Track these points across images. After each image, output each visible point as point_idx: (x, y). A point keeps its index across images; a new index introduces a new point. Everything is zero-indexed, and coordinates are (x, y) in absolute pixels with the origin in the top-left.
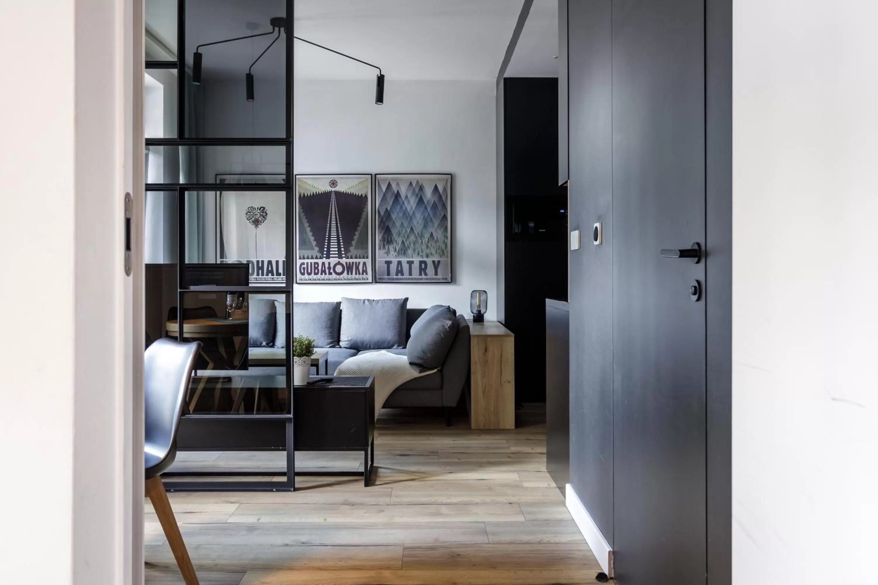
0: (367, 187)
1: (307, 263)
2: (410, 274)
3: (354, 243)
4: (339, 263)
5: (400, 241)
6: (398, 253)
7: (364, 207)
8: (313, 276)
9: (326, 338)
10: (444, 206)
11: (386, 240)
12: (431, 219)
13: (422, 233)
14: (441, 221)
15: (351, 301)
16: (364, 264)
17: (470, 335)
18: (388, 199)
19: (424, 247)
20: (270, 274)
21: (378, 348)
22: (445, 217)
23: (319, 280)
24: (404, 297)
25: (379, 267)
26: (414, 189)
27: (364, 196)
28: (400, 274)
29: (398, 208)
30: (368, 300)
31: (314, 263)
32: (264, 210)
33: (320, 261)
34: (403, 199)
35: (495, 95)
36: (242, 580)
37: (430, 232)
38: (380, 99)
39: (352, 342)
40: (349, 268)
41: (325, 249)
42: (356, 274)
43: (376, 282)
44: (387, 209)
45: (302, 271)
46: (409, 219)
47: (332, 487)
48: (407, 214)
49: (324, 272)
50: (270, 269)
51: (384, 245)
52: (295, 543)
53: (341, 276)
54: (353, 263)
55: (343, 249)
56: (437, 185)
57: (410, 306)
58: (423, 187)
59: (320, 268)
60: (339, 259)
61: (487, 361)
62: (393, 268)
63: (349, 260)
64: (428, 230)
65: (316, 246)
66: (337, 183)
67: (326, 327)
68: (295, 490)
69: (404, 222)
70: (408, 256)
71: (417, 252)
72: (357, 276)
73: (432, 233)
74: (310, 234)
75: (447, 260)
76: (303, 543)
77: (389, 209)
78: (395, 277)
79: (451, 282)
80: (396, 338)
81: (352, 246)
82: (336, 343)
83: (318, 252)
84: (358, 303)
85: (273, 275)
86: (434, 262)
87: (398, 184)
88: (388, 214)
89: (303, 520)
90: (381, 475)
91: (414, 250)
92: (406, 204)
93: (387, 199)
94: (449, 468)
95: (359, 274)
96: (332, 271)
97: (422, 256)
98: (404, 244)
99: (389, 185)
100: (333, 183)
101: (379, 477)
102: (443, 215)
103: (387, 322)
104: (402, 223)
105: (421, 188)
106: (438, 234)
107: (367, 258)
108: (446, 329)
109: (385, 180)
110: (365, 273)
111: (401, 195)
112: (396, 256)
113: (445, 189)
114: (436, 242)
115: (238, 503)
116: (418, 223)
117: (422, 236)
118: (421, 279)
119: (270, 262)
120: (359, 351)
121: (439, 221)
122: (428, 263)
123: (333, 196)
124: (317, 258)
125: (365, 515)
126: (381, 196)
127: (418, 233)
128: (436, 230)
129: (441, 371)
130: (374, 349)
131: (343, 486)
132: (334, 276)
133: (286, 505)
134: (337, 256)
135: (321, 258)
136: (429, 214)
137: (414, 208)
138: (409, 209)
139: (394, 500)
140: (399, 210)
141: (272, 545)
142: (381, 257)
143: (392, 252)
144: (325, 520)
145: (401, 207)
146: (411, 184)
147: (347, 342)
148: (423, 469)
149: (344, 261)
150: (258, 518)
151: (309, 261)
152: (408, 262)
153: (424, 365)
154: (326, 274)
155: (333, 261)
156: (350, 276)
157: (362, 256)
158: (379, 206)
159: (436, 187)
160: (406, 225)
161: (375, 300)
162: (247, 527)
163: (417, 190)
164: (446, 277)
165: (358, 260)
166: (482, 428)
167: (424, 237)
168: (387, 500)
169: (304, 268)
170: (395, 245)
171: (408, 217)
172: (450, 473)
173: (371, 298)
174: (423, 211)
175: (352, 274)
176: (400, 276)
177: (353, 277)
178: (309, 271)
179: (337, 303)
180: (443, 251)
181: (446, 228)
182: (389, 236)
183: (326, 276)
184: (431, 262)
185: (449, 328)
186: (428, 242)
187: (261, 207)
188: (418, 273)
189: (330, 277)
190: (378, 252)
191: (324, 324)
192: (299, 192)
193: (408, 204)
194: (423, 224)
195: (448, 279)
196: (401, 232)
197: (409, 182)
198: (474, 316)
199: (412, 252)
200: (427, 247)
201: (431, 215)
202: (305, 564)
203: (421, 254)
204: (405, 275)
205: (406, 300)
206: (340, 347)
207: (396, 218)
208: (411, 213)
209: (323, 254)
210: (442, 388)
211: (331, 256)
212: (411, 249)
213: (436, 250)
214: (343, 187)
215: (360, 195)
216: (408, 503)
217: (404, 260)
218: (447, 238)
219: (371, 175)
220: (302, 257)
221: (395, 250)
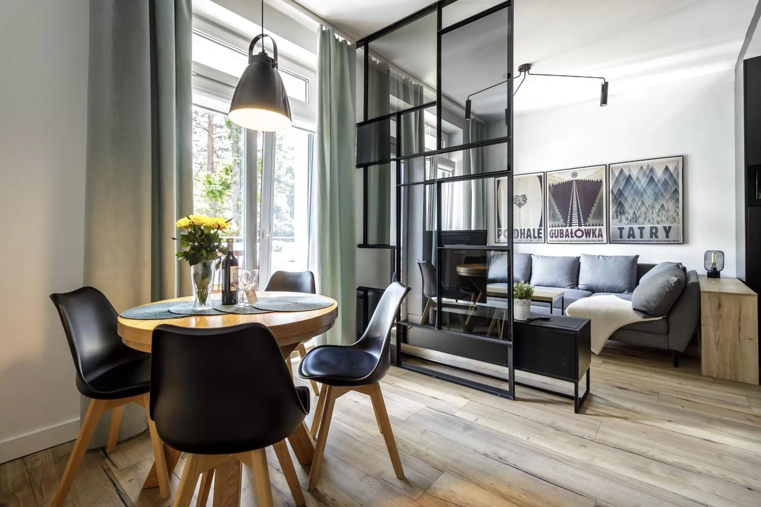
0: (602, 174)
1: (555, 230)
2: (641, 236)
3: (591, 215)
4: (579, 230)
5: (631, 212)
6: (630, 221)
7: (600, 189)
8: (559, 238)
9: (567, 281)
10: (676, 182)
11: (619, 212)
12: (662, 194)
13: (652, 205)
14: (672, 195)
15: (588, 256)
16: (600, 230)
17: (700, 291)
18: (621, 182)
19: (655, 216)
20: (529, 238)
21: (610, 292)
22: (676, 191)
23: (563, 241)
24: (634, 255)
25: (612, 232)
26: (645, 172)
27: (599, 181)
28: (631, 237)
29: (630, 187)
30: (602, 256)
31: (560, 230)
32: (524, 197)
33: (564, 229)
34: (635, 180)
35: (734, 80)
36: (437, 480)
37: (661, 204)
38: (604, 101)
39: (588, 286)
40: (588, 233)
41: (569, 220)
42: (593, 237)
43: (610, 243)
44: (619, 189)
45: (552, 235)
46: (640, 195)
47: (546, 405)
48: (638, 192)
49: (567, 236)
50: (529, 234)
51: (617, 216)
52: (493, 456)
53: (581, 239)
54: (590, 229)
55: (582, 220)
56: (668, 166)
57: (640, 261)
58: (654, 169)
59: (564, 233)
60: (579, 226)
61: (721, 317)
62: (625, 233)
63: (586, 228)
64: (658, 202)
65: (561, 218)
66: (577, 174)
67: (568, 274)
68: (515, 399)
69: (635, 198)
70: (639, 224)
71: (647, 220)
72: (594, 239)
73: (663, 205)
74: (557, 211)
75: (679, 226)
76: (500, 458)
77: (621, 188)
78: (627, 239)
79: (683, 244)
80: (627, 286)
81: (589, 217)
82: (576, 285)
83: (563, 222)
84: (593, 259)
85: (531, 238)
86: (665, 228)
87: (630, 170)
88: (621, 193)
89: (510, 433)
90: (594, 404)
91: (645, 219)
92: (637, 183)
93: (619, 182)
94: (668, 415)
95: (596, 237)
96: (573, 235)
97: (653, 223)
98: (636, 214)
99: (622, 171)
100: (575, 175)
101: (591, 405)
102: (674, 189)
103: (619, 273)
104: (634, 198)
105: (652, 170)
106: (670, 205)
107: (602, 225)
108: (671, 284)
109: (618, 167)
110: (600, 237)
111: (632, 177)
112: (628, 223)
113: (676, 169)
114: (667, 211)
115: (469, 399)
116: (649, 197)
117: (652, 207)
118: (653, 241)
119: (529, 230)
120: (594, 293)
121: (670, 195)
122: (659, 228)
123: (574, 184)
124: (562, 226)
125: (566, 445)
126: (615, 179)
127: (649, 205)
128: (667, 202)
129: (667, 319)
130: (607, 292)
131: (556, 406)
132: (575, 238)
133: (502, 411)
134: (578, 224)
135: (565, 226)
136: (660, 190)
137: (644, 186)
138: (640, 187)
139: (600, 436)
140: (631, 188)
141: (475, 450)
142: (615, 225)
143: (624, 221)
144: (528, 438)
145: (633, 186)
146: (642, 168)
147: (584, 286)
148: (639, 408)
149: (583, 228)
150: (476, 418)
151: (556, 228)
152: (639, 228)
153: (648, 312)
154: (569, 237)
155: (575, 228)
156: (588, 239)
157: (598, 224)
158: (613, 187)
159: (667, 168)
160: (637, 200)
161: (608, 256)
162: (465, 424)
163: (647, 172)
164: (678, 239)
165: (594, 228)
166: (715, 376)
167: (655, 208)
168: (592, 434)
169: (553, 234)
170: (627, 215)
171: (639, 194)
172: (669, 421)
173: (605, 255)
174: (654, 188)
175: (589, 237)
176: (631, 239)
177: (591, 239)
178: (557, 235)
179: (577, 257)
180: (674, 219)
181: (678, 200)
182: (621, 209)
183: (569, 238)
184: (663, 228)
185: (674, 283)
186: (659, 211)
187: (523, 195)
188: (649, 236)
189: (572, 239)
190: (612, 221)
191: (566, 272)
192: (549, 183)
193: (639, 184)
194: (653, 199)
195: (680, 241)
196: (632, 205)
197: (640, 166)
198: (708, 272)
199: (643, 220)
200: (658, 216)
201: (662, 190)
202: (492, 484)
203: (651, 221)
204: (636, 237)
205: (637, 257)
206: (579, 289)
207: (627, 195)
208: (642, 191)
209: (566, 224)
210: (668, 333)
211: (573, 225)
212: (642, 218)
213: (667, 218)
214: (582, 176)
215: (596, 181)
216: (613, 444)
217: (635, 227)
218: (678, 208)
219: (606, 165)
220: (551, 226)
221: (627, 219)
